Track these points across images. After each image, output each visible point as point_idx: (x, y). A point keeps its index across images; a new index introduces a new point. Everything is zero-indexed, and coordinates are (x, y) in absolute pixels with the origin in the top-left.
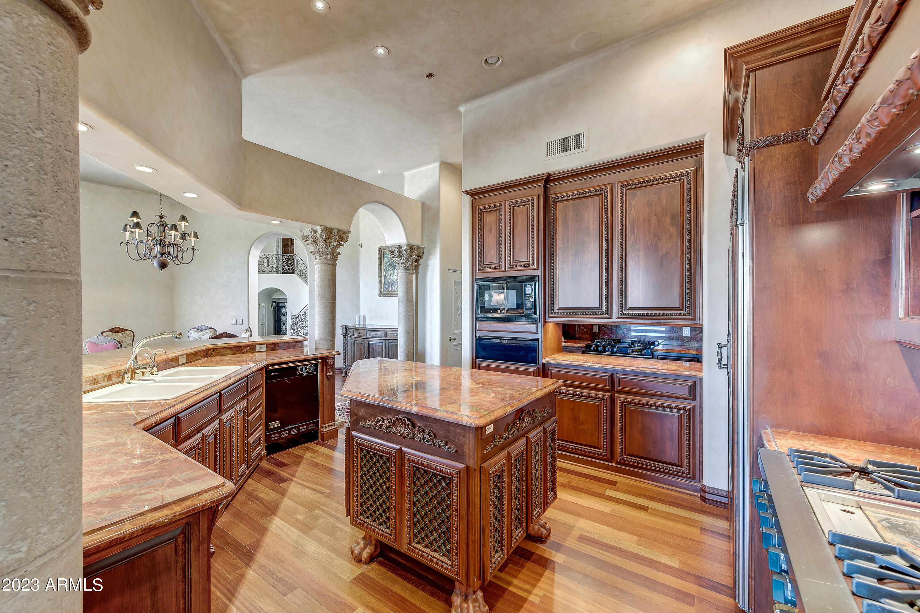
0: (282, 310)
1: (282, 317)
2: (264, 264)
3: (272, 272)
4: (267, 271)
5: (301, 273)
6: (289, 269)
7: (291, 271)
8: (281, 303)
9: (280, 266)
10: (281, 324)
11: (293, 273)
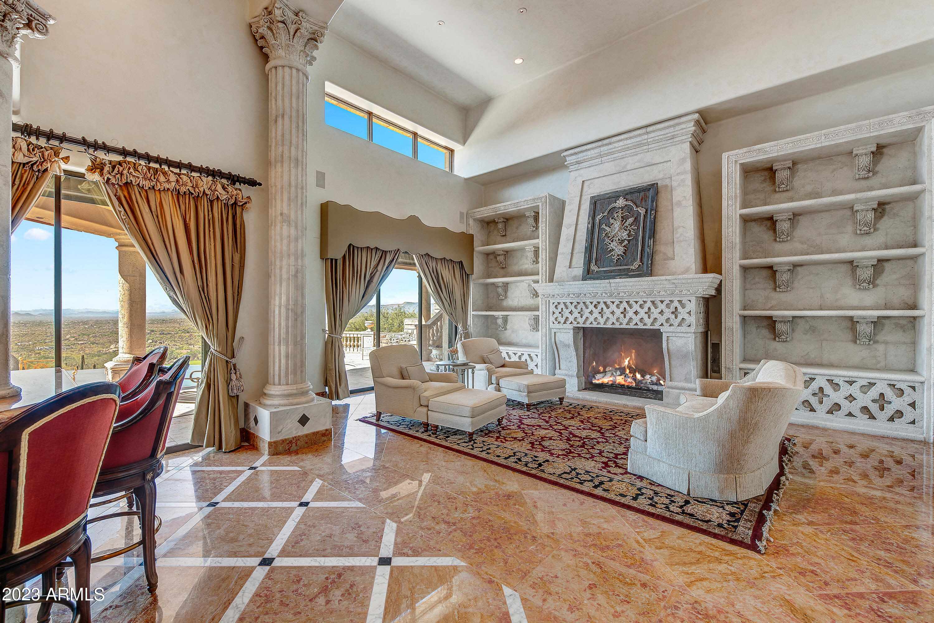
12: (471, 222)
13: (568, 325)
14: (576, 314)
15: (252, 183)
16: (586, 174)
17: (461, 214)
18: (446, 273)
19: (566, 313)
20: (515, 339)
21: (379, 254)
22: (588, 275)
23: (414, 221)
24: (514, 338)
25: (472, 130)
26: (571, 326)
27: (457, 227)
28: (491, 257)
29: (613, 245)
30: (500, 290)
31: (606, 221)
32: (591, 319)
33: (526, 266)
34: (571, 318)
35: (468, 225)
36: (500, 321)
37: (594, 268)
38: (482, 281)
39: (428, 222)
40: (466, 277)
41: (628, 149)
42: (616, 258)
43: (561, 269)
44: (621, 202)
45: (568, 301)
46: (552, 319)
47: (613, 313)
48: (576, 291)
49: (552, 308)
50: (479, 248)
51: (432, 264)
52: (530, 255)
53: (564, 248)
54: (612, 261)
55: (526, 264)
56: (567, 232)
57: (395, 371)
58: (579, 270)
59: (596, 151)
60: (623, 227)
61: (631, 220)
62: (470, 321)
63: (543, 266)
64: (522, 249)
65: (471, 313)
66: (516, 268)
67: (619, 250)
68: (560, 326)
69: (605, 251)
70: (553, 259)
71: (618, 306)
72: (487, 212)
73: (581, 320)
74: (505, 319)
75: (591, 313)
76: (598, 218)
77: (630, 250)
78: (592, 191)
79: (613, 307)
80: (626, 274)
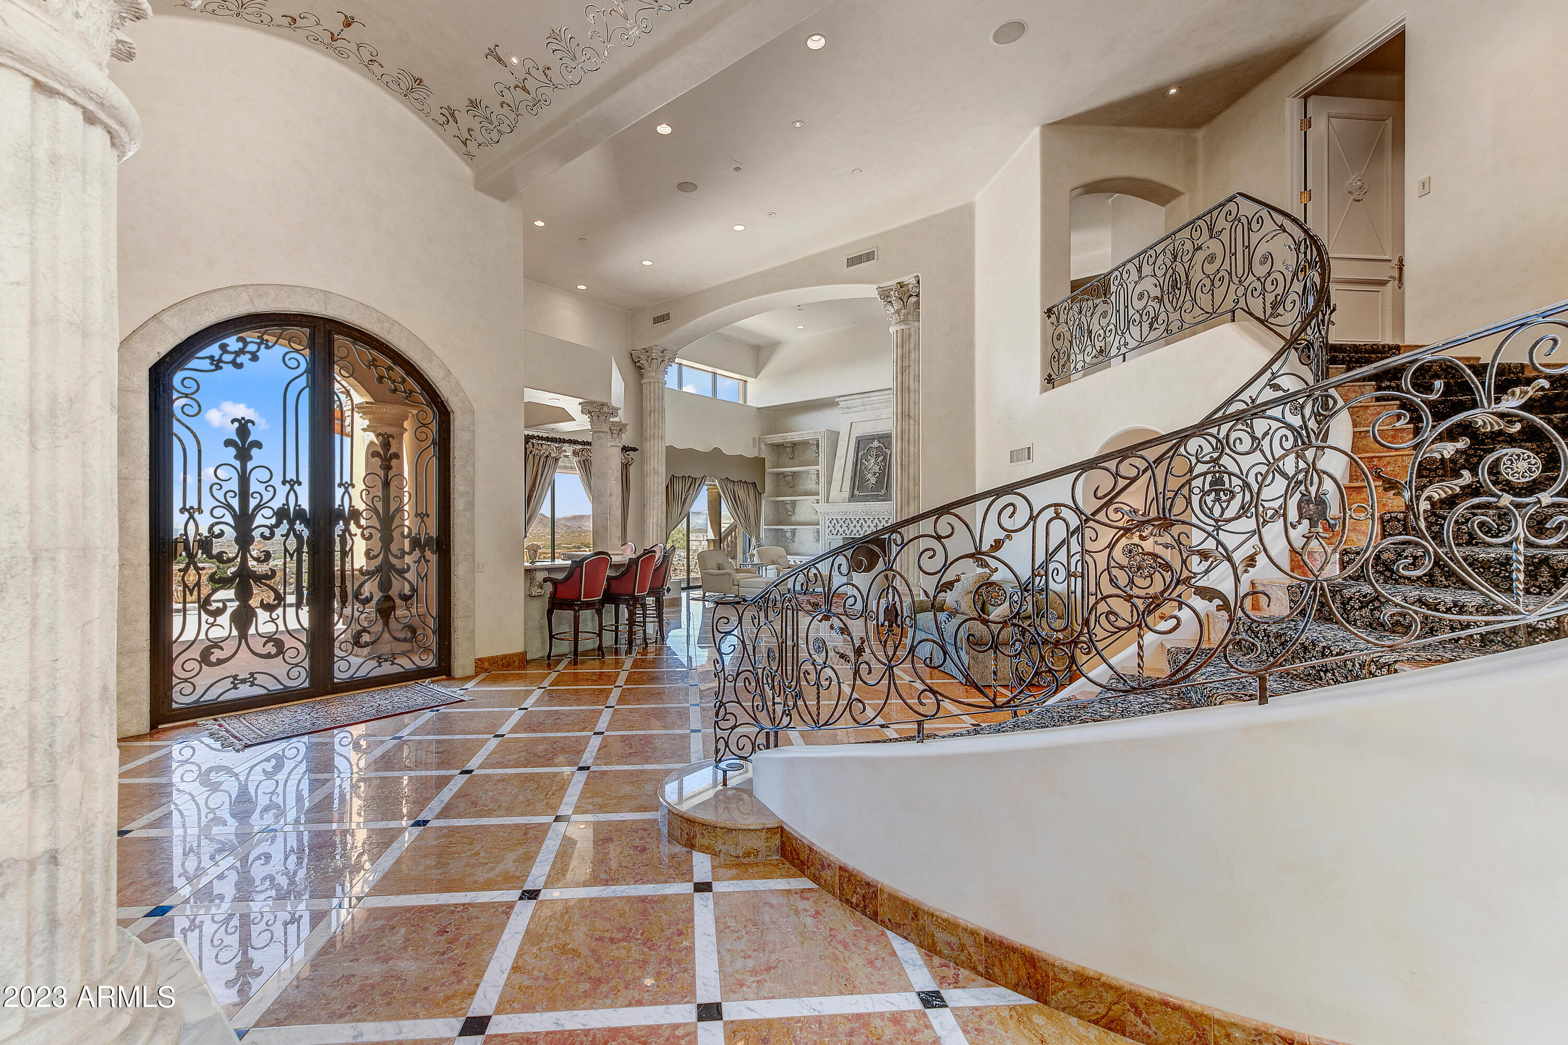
12: (763, 446)
13: (839, 537)
14: (844, 528)
15: (635, 450)
16: (854, 417)
17: (754, 439)
18: (741, 493)
19: (838, 527)
20: (802, 551)
21: (690, 480)
22: (853, 498)
23: (717, 451)
24: (801, 549)
25: (763, 366)
26: (841, 537)
27: (750, 452)
28: (781, 476)
29: (869, 476)
30: (788, 506)
31: (865, 457)
32: (855, 531)
33: (810, 486)
34: (841, 531)
35: (760, 448)
36: (788, 535)
37: (856, 492)
38: (772, 499)
39: (728, 450)
40: (759, 494)
41: (882, 403)
42: (871, 485)
43: (834, 493)
44: (876, 444)
45: (839, 518)
46: (828, 531)
47: (869, 527)
48: (844, 510)
49: (828, 523)
50: (769, 470)
51: (730, 486)
52: (814, 477)
53: (837, 475)
54: (868, 488)
55: (810, 485)
56: (839, 463)
57: (714, 565)
58: (846, 494)
59: (861, 400)
60: (876, 463)
61: (881, 458)
62: (762, 534)
63: (822, 488)
64: (807, 472)
65: (763, 527)
66: (802, 488)
67: (873, 480)
68: (833, 537)
69: (863, 480)
70: (829, 483)
71: (872, 522)
72: (777, 438)
73: (848, 532)
74: (793, 532)
75: (855, 526)
76: (860, 454)
77: (880, 481)
78: (858, 432)
79: (869, 522)
80: (876, 498)
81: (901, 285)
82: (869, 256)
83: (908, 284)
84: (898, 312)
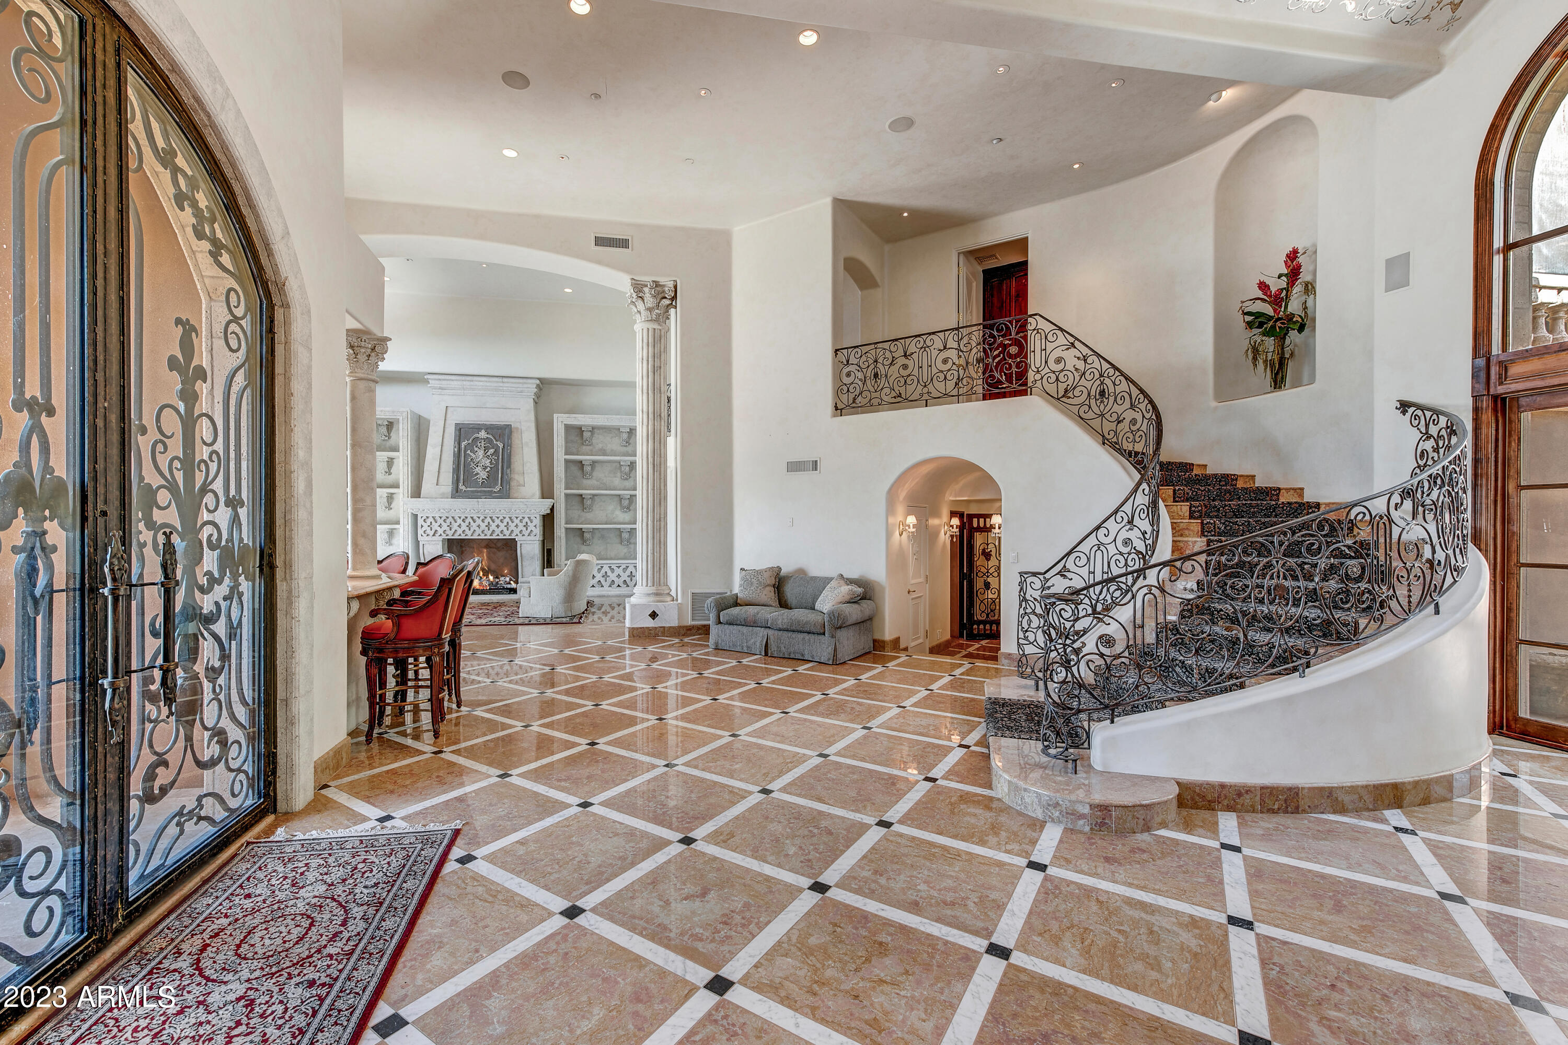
0: (979, 539)
1: (979, 561)
2: (915, 372)
3: (944, 398)
4: (926, 397)
5: (1062, 387)
6: (1009, 379)
7: (1015, 386)
8: (979, 516)
9: (976, 373)
10: (979, 584)
11: (1023, 393)
13: (437, 537)
14: (445, 527)
16: (449, 401)
19: (435, 527)
22: (456, 493)
26: (441, 539)
29: (478, 470)
31: (471, 448)
32: (459, 531)
34: (440, 531)
37: (461, 487)
42: (480, 481)
43: (428, 486)
44: (483, 434)
45: (437, 516)
46: (421, 532)
47: (479, 527)
48: (447, 507)
49: (421, 522)
53: (432, 466)
54: (477, 483)
56: (432, 452)
58: (447, 487)
59: (459, 383)
60: (485, 456)
61: (492, 451)
63: (405, 480)
67: (483, 475)
68: (429, 538)
69: (470, 474)
71: (483, 521)
73: (450, 533)
75: (460, 526)
76: (463, 444)
77: (492, 476)
78: (455, 418)
79: (479, 522)
80: (490, 495)
81: (657, 284)
82: (623, 243)
83: (664, 286)
84: (650, 310)
